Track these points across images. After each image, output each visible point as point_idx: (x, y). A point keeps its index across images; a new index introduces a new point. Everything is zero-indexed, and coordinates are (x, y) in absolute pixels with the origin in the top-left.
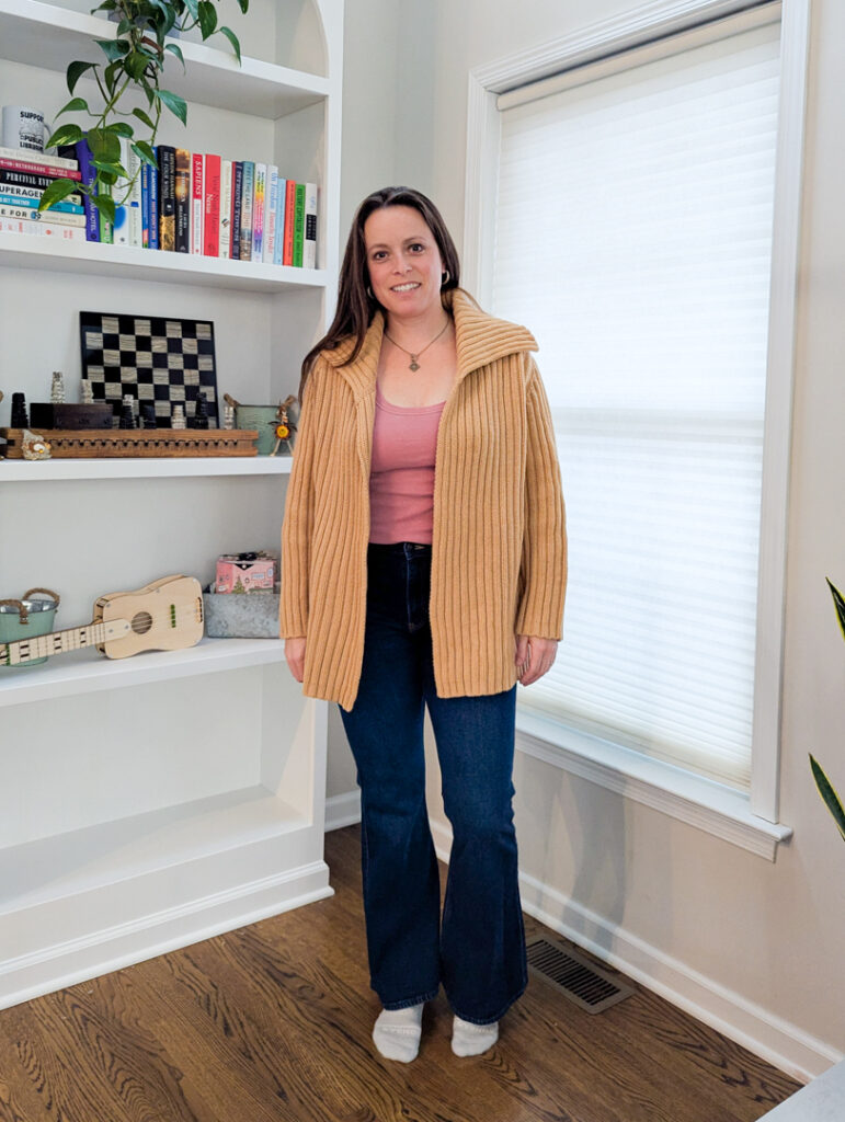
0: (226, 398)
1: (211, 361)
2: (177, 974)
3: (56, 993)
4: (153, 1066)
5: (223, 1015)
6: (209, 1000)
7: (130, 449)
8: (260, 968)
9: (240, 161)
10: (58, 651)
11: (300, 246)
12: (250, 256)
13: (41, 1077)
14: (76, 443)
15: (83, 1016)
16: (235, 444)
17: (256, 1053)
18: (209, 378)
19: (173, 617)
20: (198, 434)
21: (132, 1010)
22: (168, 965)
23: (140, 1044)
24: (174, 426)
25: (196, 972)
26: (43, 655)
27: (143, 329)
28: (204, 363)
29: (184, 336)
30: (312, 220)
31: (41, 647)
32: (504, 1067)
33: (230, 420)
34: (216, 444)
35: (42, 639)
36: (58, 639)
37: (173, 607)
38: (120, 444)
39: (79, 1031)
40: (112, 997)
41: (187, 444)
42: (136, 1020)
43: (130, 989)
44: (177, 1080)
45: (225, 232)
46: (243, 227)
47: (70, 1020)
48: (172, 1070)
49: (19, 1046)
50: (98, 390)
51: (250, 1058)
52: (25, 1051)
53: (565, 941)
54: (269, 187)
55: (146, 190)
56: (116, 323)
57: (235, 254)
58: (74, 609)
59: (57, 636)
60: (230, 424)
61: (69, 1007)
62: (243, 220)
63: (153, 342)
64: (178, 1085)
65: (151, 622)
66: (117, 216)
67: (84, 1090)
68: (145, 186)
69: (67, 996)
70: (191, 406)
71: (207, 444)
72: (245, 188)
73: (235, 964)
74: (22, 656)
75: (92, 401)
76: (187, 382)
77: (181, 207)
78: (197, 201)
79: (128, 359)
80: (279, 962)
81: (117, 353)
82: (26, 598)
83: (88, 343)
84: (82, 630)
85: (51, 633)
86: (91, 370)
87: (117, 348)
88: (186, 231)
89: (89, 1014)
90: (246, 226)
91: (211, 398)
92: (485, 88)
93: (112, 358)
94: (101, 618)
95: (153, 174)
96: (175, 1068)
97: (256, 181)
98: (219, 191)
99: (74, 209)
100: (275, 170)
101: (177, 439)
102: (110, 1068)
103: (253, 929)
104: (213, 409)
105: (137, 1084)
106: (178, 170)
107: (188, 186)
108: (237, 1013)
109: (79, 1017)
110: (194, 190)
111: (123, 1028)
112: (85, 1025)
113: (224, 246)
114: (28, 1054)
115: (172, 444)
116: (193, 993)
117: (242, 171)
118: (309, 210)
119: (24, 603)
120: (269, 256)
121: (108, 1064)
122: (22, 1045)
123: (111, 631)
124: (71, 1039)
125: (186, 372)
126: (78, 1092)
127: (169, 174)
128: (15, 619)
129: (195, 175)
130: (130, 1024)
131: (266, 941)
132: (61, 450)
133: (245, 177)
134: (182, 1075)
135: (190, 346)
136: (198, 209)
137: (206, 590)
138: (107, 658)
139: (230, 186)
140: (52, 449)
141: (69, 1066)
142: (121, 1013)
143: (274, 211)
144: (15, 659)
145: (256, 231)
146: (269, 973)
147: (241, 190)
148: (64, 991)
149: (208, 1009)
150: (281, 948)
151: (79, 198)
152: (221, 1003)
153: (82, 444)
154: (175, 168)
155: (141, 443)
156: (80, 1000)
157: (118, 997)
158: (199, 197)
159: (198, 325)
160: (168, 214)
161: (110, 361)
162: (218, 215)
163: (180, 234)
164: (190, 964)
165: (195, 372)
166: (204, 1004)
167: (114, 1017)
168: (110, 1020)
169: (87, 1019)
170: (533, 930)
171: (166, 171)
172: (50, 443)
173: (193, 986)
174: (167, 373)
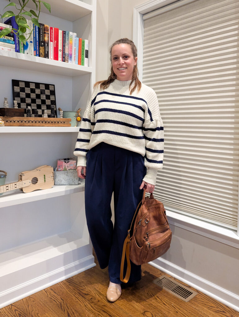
1: (54, 97)
3: (9, 306)
5: (67, 310)
6: (61, 305)
7: (30, 124)
8: (77, 292)
9: (65, 31)
10: (7, 191)
11: (83, 60)
12: (68, 61)
14: (12, 121)
15: (19, 314)
16: (64, 122)
18: (54, 102)
19: (45, 179)
20: (52, 119)
21: (36, 310)
22: (46, 293)
24: (44, 117)
25: (55, 295)
26: (2, 192)
27: (33, 86)
28: (52, 98)
29: (46, 89)
30: (87, 51)
31: (2, 189)
34: (58, 122)
35: (2, 187)
36: (7, 187)
37: (44, 175)
38: (27, 122)
40: (28, 306)
41: (49, 122)
42: (37, 314)
43: (34, 302)
45: (60, 54)
47: (14, 315)
50: (19, 105)
54: (74, 40)
55: (35, 38)
56: (24, 84)
57: (63, 60)
60: (62, 116)
61: (14, 311)
62: (66, 50)
63: (36, 90)
65: (37, 181)
66: (26, 47)
68: (35, 36)
69: (13, 306)
70: (48, 111)
71: (55, 122)
72: (66, 40)
73: (69, 292)
75: (17, 108)
76: (47, 103)
77: (46, 44)
78: (51, 43)
79: (28, 96)
81: (24, 93)
83: (15, 90)
84: (15, 183)
85: (5, 185)
86: (16, 98)
87: (24, 92)
88: (48, 52)
89: (21, 313)
90: (67, 52)
92: (139, 12)
93: (23, 95)
94: (21, 179)
95: (37, 32)
97: (70, 38)
98: (58, 40)
99: (11, 42)
100: (76, 34)
101: (46, 121)
106: (45, 32)
107: (48, 37)
108: (71, 309)
109: (17, 314)
110: (50, 38)
113: (60, 58)
115: (44, 122)
116: (55, 302)
117: (65, 34)
118: (86, 48)
120: (74, 62)
123: (25, 184)
125: (46, 101)
127: (42, 33)
129: (51, 34)
130: (35, 315)
131: (77, 283)
132: (8, 124)
133: (66, 36)
135: (47, 92)
136: (51, 46)
137: (54, 170)
138: (23, 193)
139: (62, 39)
140: (5, 123)
142: (32, 311)
143: (75, 48)
145: (70, 54)
146: (80, 294)
147: (65, 40)
148: (11, 305)
149: (62, 308)
150: (82, 285)
151: (12, 38)
152: (65, 306)
154: (44, 31)
155: (34, 122)
156: (17, 308)
157: (30, 305)
158: (52, 41)
159: (50, 86)
160: (42, 46)
161: (22, 96)
162: (58, 48)
163: (46, 53)
164: (53, 292)
165: (49, 101)
166: (60, 307)
167: (30, 314)
168: (28, 314)
169: (21, 315)
170: (161, 274)
171: (41, 32)
172: (4, 121)
173: (55, 300)
174: (40, 101)
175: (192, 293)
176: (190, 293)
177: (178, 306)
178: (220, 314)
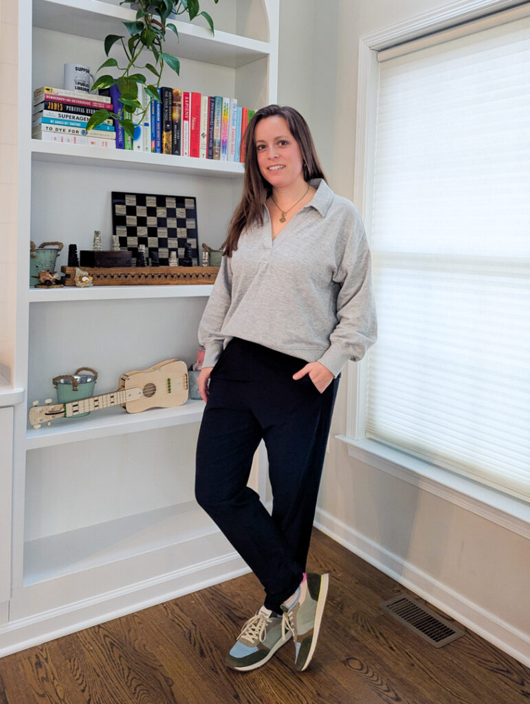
0: (204, 245)
1: (194, 222)
2: (170, 616)
3: (94, 627)
4: (154, 677)
5: (199, 643)
6: (190, 633)
7: (143, 279)
8: (223, 613)
9: (213, 96)
10: (97, 408)
12: (219, 157)
13: (84, 683)
14: (108, 276)
15: (111, 644)
16: (209, 276)
17: (221, 670)
18: (193, 233)
19: (169, 386)
20: (186, 270)
21: (142, 640)
22: (164, 610)
23: (147, 662)
24: (171, 265)
25: (182, 615)
26: (87, 411)
27: (151, 203)
28: (190, 224)
29: (177, 207)
31: (86, 406)
32: (379, 682)
33: (206, 261)
34: (197, 276)
35: (86, 401)
36: (97, 400)
37: (169, 380)
38: (136, 276)
39: (108, 652)
40: (129, 631)
41: (179, 276)
42: (144, 646)
43: (141, 626)
44: (170, 686)
45: (203, 141)
46: (215, 138)
47: (102, 645)
48: (167, 679)
49: (70, 662)
50: (123, 241)
51: (217, 672)
52: (74, 665)
53: (420, 599)
54: (232, 112)
55: (154, 115)
56: (134, 199)
57: (210, 156)
58: (106, 381)
59: (96, 399)
60: (206, 263)
61: (102, 637)
62: (215, 134)
63: (158, 211)
64: (171, 690)
65: (155, 390)
66: (135, 132)
67: (111, 691)
68: (153, 112)
69: (101, 629)
70: (182, 251)
71: (191, 276)
72: (216, 113)
73: (207, 610)
74: (74, 411)
75: (119, 249)
76: (179, 236)
77: (175, 126)
78: (186, 122)
79: (142, 221)
80: (235, 609)
81: (135, 218)
82: (76, 374)
83: (117, 211)
84: (112, 395)
85: (92, 397)
86: (118, 229)
87: (135, 214)
88: (179, 141)
89: (115, 642)
90: (217, 137)
91: (194, 246)
92: (370, 47)
93: (132, 221)
94: (124, 387)
95: (158, 105)
96: (168, 678)
97: (223, 109)
98: (199, 116)
99: (108, 128)
100: (235, 101)
101: (173, 273)
102: (128, 677)
103: (219, 587)
104: (196, 253)
105: (144, 688)
106: (174, 102)
107: (180, 113)
108: (208, 643)
109: (108, 643)
110: (184, 115)
111: (136, 651)
112: (112, 648)
113: (203, 150)
114: (76, 667)
115: (169, 277)
116: (180, 628)
117: (214, 102)
119: (75, 377)
120: (232, 157)
121: (126, 675)
122: (72, 661)
123: (130, 395)
124: (103, 657)
125: (178, 230)
126: (107, 693)
127: (169, 105)
128: (70, 387)
129: (185, 105)
130: (140, 648)
131: (227, 595)
132: (99, 281)
133: (216, 106)
134: (173, 683)
135: (181, 213)
136: (186, 127)
137: (190, 369)
138: (127, 413)
139: (207, 112)
140: (94, 280)
141: (101, 675)
142: (135, 641)
143: (234, 128)
144: (69, 413)
145: (223, 140)
146: (229, 617)
147: (214, 114)
148: (99, 626)
149: (190, 640)
150: (237, 600)
151: (111, 121)
152: (198, 636)
153: (112, 277)
154: (172, 101)
155: (150, 276)
156: (109, 632)
157: (133, 630)
158: (187, 119)
159: (186, 200)
160: (167, 130)
161: (130, 223)
162: (199, 131)
163: (175, 143)
164: (179, 610)
165: (184, 230)
166: (187, 636)
167: (130, 644)
168: (128, 646)
169: (114, 645)
170: (399, 591)
171: (166, 104)
172: (92, 276)
173: (180, 624)
174: (166, 231)
175: (454, 632)
176: (451, 632)
177: (417, 654)
178: (499, 674)
